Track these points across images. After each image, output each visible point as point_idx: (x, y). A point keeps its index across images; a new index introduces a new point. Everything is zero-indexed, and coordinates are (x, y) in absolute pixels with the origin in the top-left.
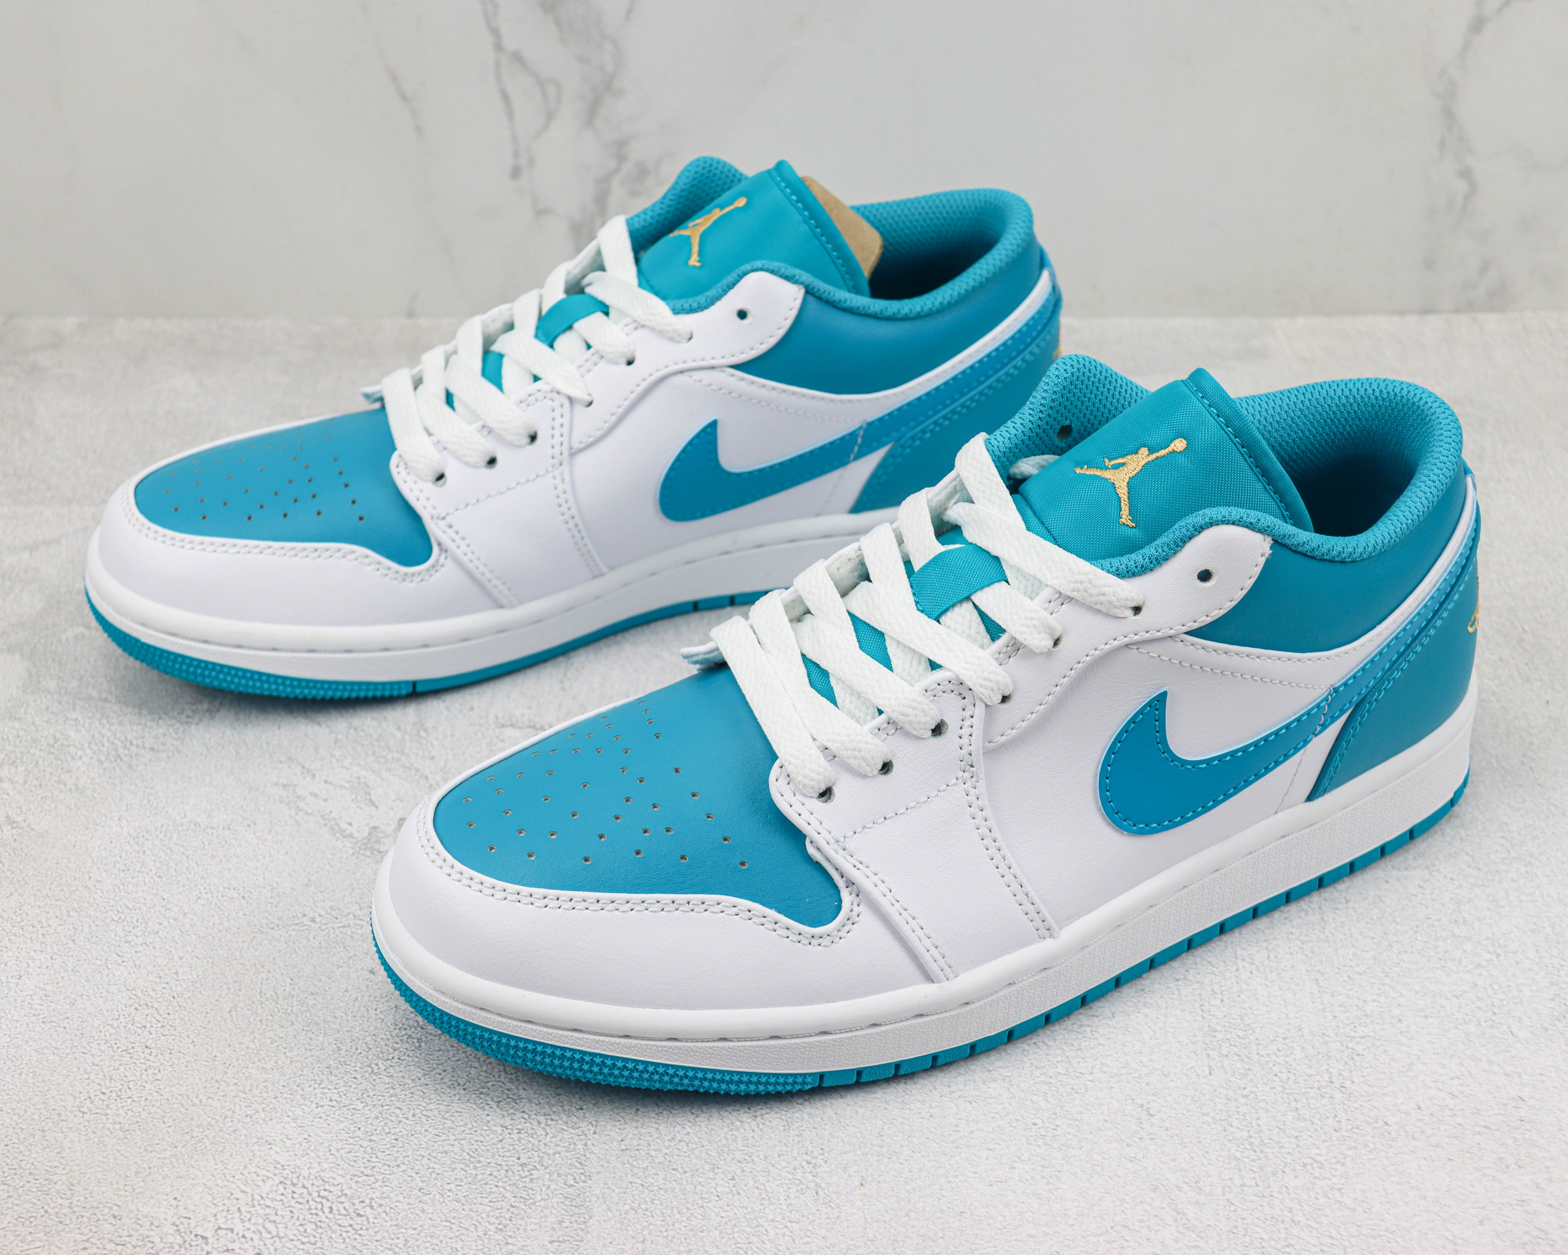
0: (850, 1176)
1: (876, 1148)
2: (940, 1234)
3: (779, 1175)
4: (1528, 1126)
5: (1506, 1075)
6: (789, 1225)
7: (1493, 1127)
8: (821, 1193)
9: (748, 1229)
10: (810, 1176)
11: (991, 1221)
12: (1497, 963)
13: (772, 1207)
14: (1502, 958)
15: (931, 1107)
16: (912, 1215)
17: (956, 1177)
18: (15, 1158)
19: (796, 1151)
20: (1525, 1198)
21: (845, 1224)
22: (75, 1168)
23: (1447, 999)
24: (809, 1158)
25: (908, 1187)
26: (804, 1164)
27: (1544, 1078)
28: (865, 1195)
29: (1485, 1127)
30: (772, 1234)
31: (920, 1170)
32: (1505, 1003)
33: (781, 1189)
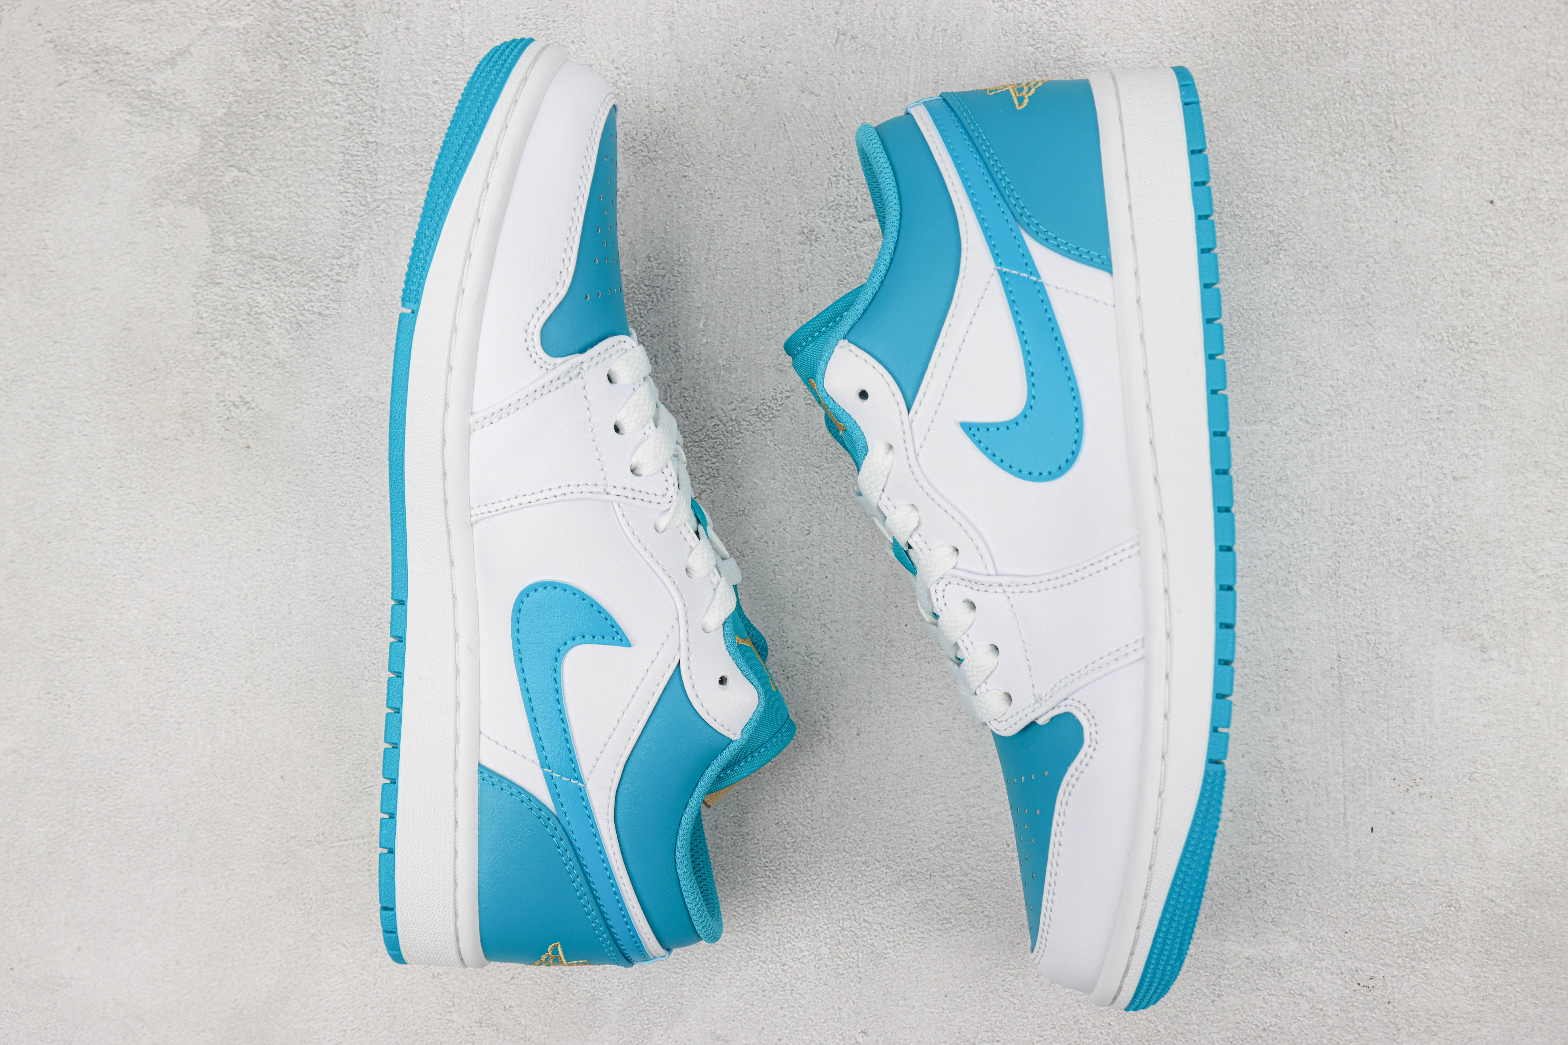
0: (851, 727)
1: (867, 704)
2: (907, 774)
3: (806, 727)
4: (1289, 675)
5: (1286, 629)
6: (813, 767)
7: (1267, 676)
8: (832, 742)
9: (788, 771)
10: (824, 727)
11: (939, 763)
12: (1301, 522)
13: (802, 754)
14: (1306, 516)
15: (902, 667)
16: (890, 758)
17: (918, 727)
18: (337, 718)
19: (815, 707)
20: (1274, 735)
21: (848, 767)
22: (374, 726)
23: (1261, 559)
24: (823, 713)
25: (888, 736)
26: (821, 718)
27: (1309, 631)
28: (860, 743)
29: (1262, 676)
30: (803, 774)
31: (895, 721)
32: (1299, 561)
33: (807, 739)
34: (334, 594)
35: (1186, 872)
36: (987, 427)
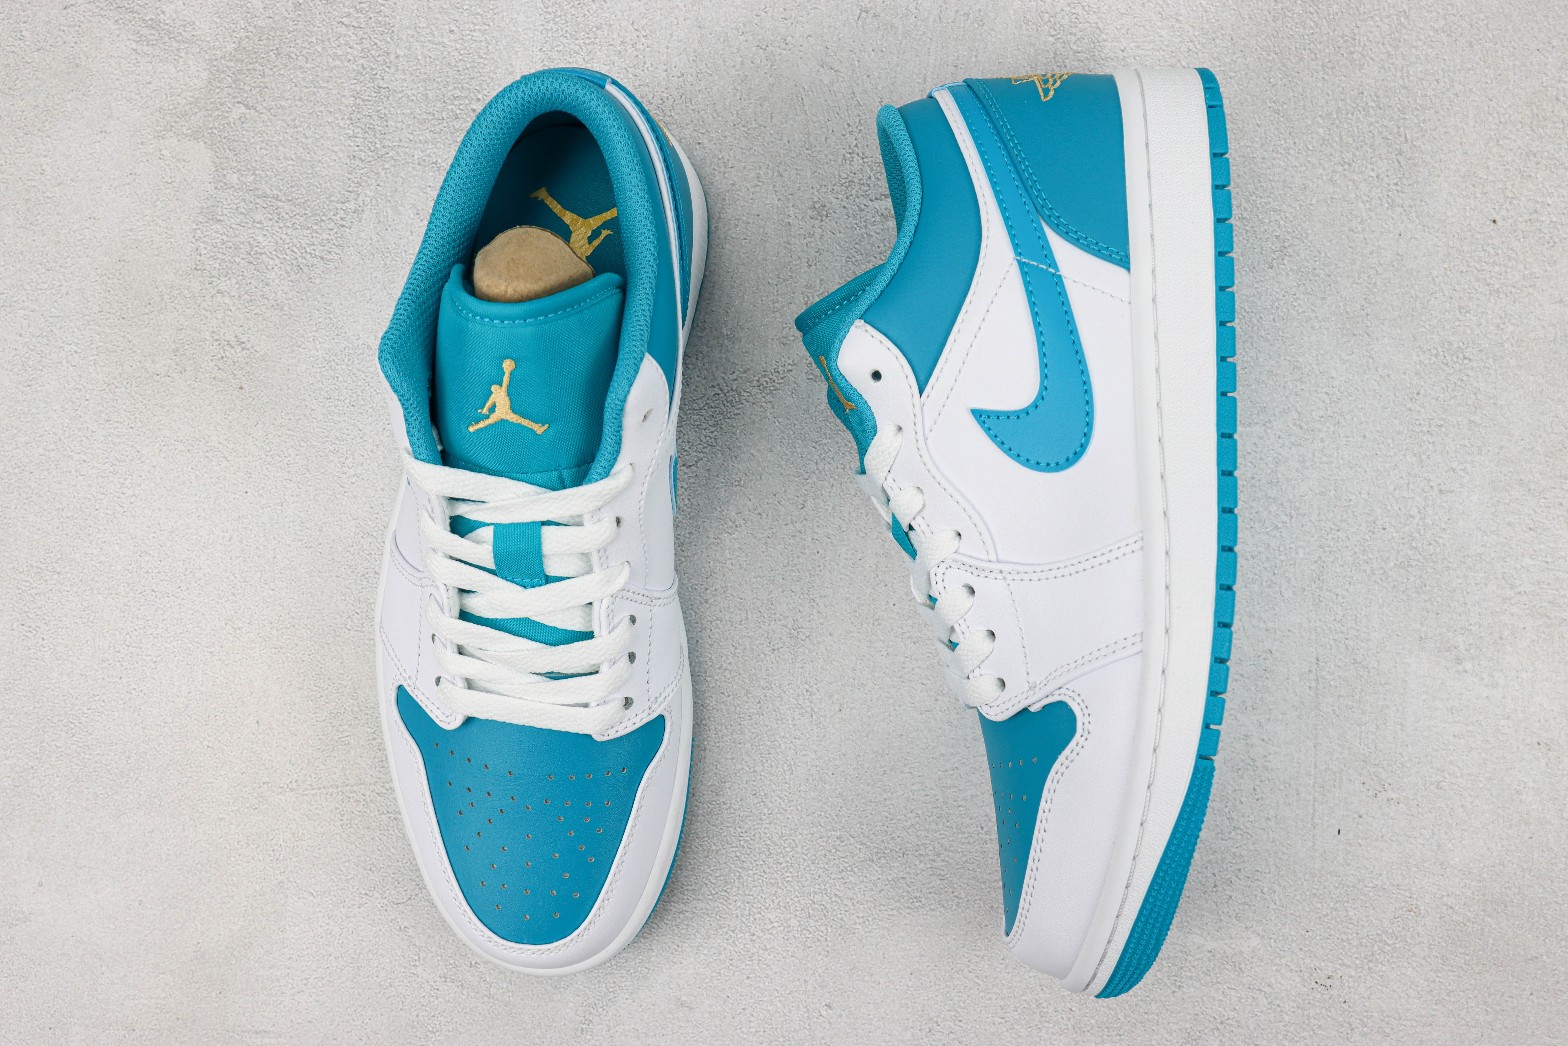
0: (833, 702)
1: (851, 680)
2: (887, 752)
3: (788, 700)
4: (1268, 675)
5: (1267, 630)
6: (794, 740)
7: (1246, 675)
8: (814, 716)
9: (769, 743)
10: (807, 701)
11: (919, 743)
12: (1288, 525)
13: (784, 726)
14: (1293, 520)
15: (888, 646)
16: (870, 735)
17: (900, 706)
18: (317, 666)
19: (799, 681)
20: (1250, 733)
21: (828, 742)
22: (354, 676)
23: (1247, 559)
24: (807, 687)
25: (870, 714)
26: (804, 692)
27: (1290, 634)
28: (842, 719)
29: (1242, 675)
30: (783, 747)
31: (878, 699)
32: (1284, 564)
33: (789, 712)
34: (321, 541)
35: (1169, 865)
36: (998, 415)
